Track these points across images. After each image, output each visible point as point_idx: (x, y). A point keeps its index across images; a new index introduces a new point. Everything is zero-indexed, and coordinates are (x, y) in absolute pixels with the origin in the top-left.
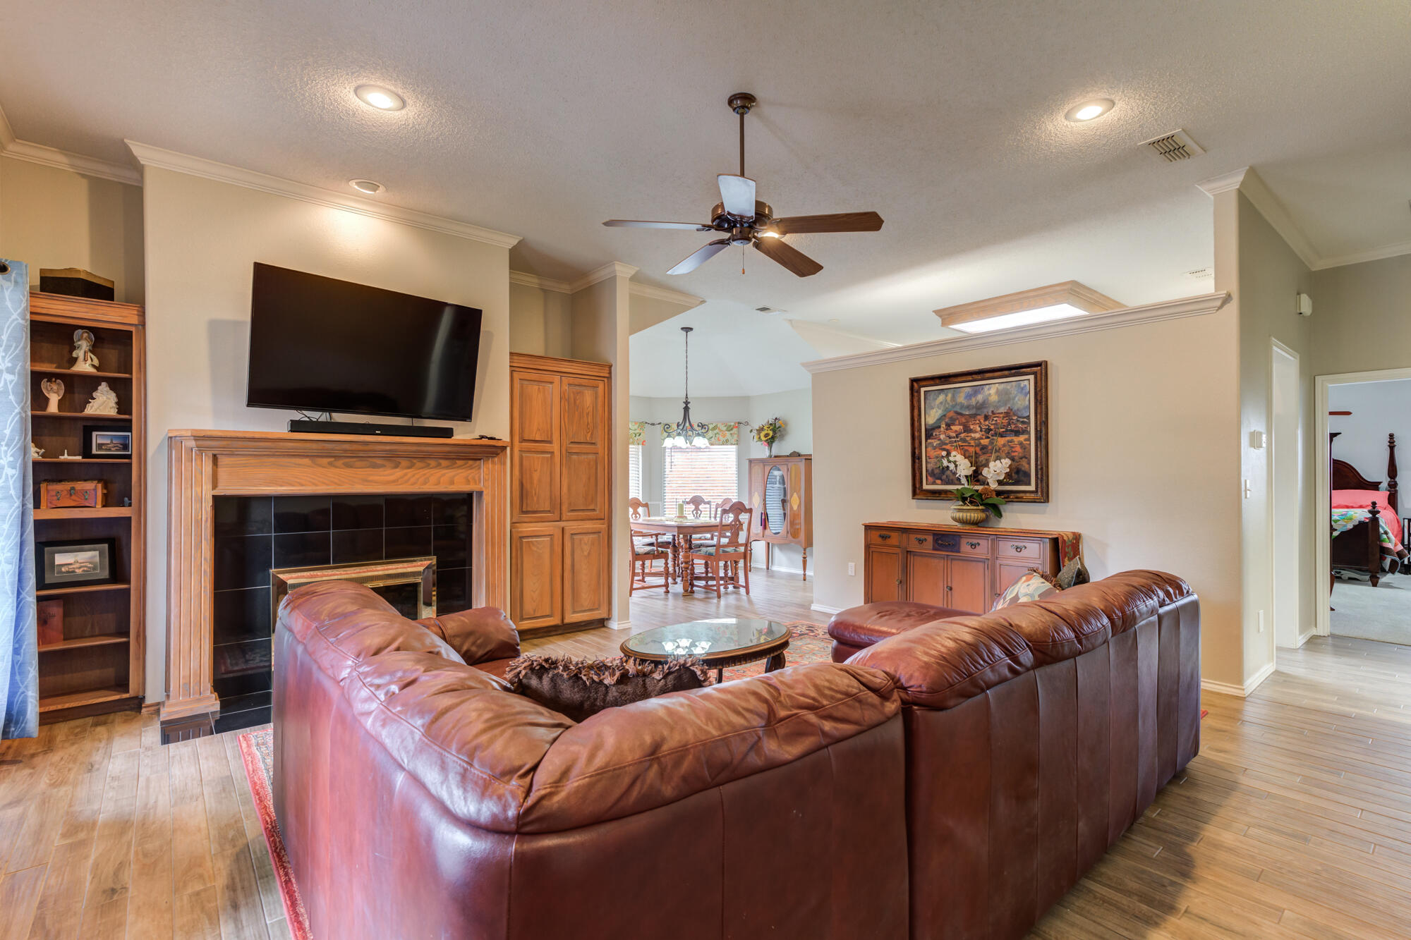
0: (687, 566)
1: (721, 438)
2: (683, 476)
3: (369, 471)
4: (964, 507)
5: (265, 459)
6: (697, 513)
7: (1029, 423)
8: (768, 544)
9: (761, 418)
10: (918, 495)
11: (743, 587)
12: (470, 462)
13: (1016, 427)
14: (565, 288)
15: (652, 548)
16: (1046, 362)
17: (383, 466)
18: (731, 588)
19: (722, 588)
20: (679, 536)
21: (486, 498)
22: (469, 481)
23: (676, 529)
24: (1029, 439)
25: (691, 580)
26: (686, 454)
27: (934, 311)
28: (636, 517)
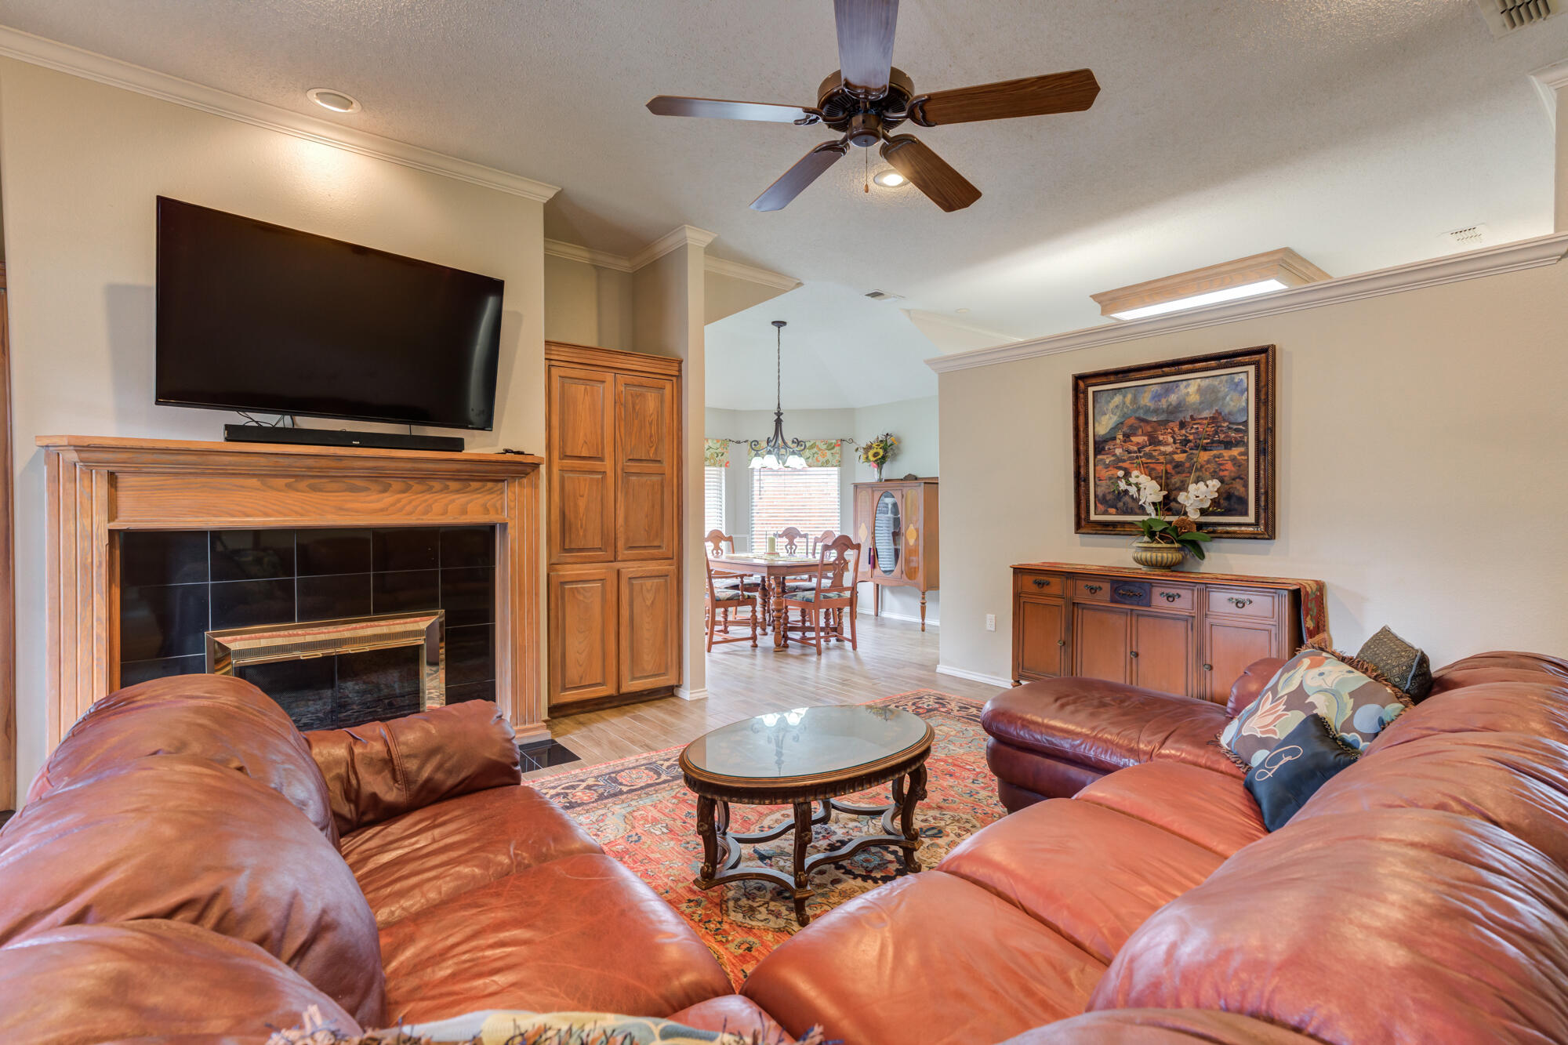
0: (779, 614)
1: (820, 458)
2: (775, 503)
3: (348, 496)
4: (1154, 545)
5: (192, 479)
6: (791, 548)
7: (1246, 432)
8: (878, 585)
9: (869, 434)
10: (1085, 527)
11: (849, 640)
12: (490, 485)
13: (1227, 437)
14: (624, 265)
15: (736, 592)
16: (1274, 347)
17: (367, 489)
18: (833, 641)
19: (822, 640)
20: (769, 578)
21: (512, 532)
22: (488, 510)
23: (766, 569)
24: (1246, 453)
25: (785, 632)
26: (779, 477)
27: (1091, 296)
28: (718, 553)
